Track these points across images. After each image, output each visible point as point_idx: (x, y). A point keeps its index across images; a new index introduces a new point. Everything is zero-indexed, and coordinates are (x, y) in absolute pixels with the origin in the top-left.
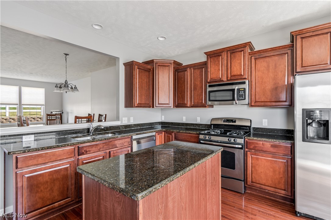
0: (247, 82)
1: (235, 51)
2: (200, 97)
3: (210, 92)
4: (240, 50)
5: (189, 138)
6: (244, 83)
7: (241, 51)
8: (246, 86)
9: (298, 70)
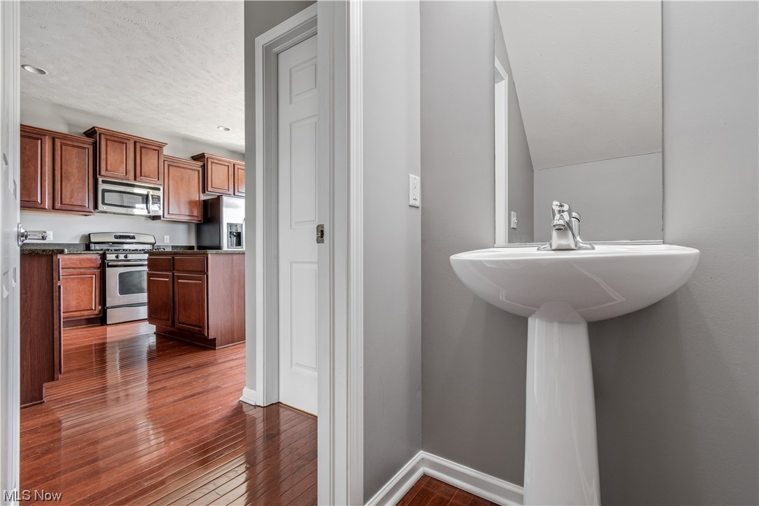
0: (162, 188)
1: (147, 146)
2: (78, 195)
3: (104, 191)
4: (154, 148)
5: (78, 262)
6: (159, 189)
7: (156, 150)
8: (160, 193)
9: (209, 189)
